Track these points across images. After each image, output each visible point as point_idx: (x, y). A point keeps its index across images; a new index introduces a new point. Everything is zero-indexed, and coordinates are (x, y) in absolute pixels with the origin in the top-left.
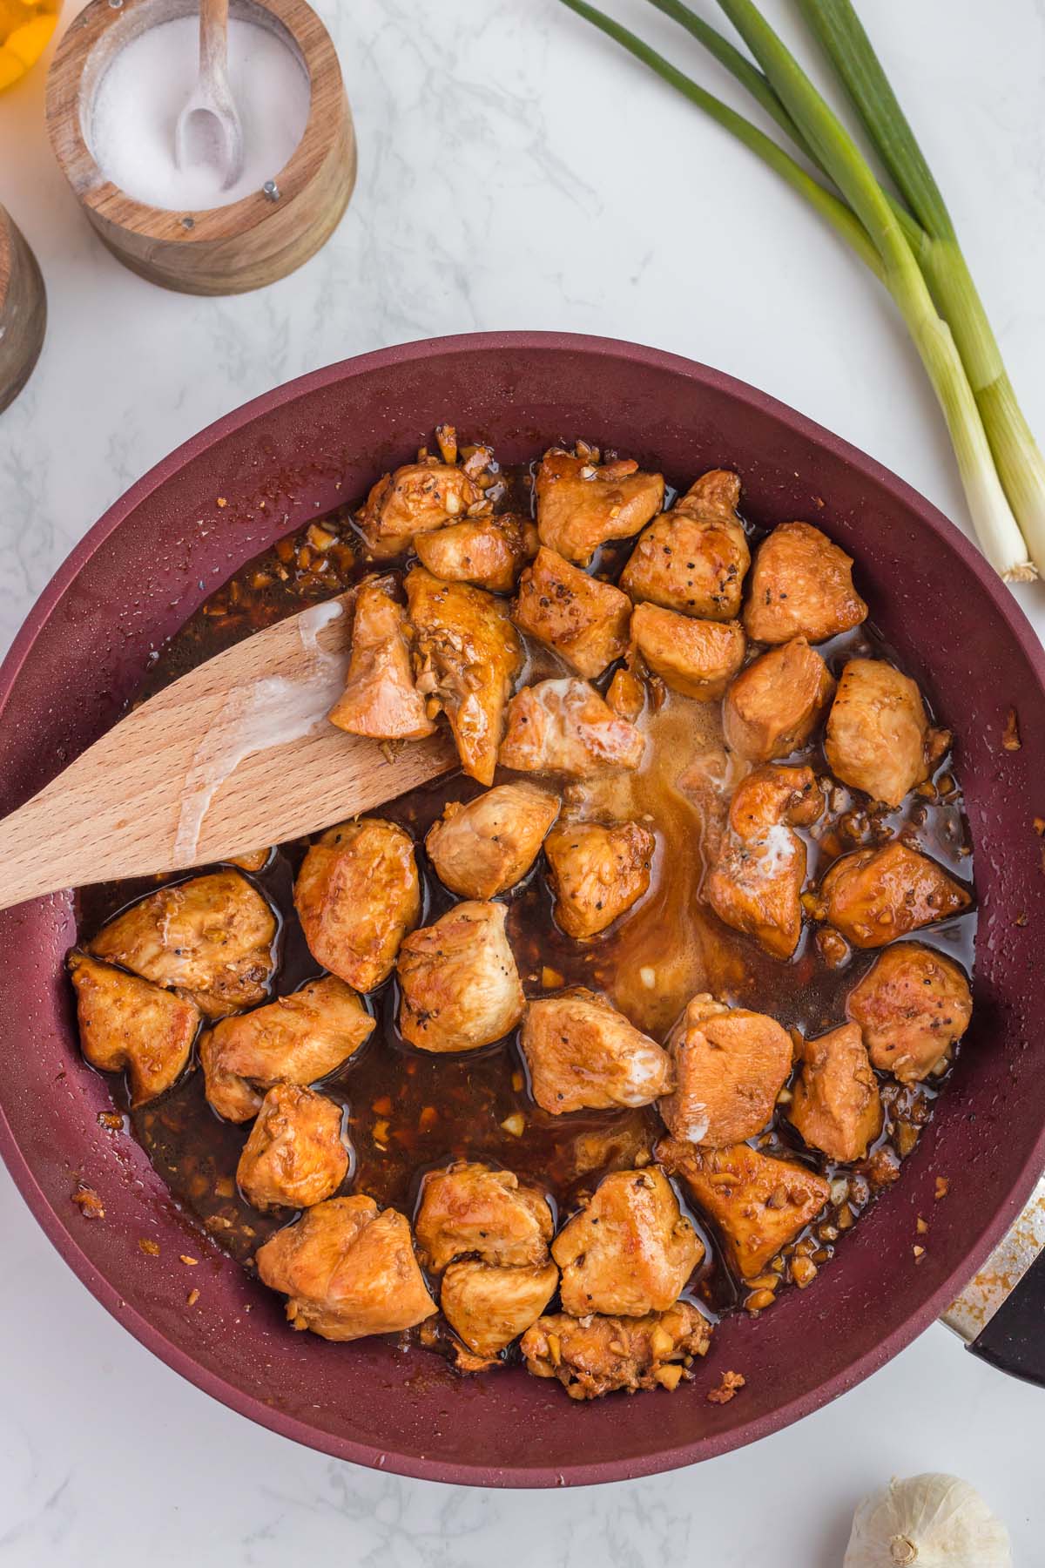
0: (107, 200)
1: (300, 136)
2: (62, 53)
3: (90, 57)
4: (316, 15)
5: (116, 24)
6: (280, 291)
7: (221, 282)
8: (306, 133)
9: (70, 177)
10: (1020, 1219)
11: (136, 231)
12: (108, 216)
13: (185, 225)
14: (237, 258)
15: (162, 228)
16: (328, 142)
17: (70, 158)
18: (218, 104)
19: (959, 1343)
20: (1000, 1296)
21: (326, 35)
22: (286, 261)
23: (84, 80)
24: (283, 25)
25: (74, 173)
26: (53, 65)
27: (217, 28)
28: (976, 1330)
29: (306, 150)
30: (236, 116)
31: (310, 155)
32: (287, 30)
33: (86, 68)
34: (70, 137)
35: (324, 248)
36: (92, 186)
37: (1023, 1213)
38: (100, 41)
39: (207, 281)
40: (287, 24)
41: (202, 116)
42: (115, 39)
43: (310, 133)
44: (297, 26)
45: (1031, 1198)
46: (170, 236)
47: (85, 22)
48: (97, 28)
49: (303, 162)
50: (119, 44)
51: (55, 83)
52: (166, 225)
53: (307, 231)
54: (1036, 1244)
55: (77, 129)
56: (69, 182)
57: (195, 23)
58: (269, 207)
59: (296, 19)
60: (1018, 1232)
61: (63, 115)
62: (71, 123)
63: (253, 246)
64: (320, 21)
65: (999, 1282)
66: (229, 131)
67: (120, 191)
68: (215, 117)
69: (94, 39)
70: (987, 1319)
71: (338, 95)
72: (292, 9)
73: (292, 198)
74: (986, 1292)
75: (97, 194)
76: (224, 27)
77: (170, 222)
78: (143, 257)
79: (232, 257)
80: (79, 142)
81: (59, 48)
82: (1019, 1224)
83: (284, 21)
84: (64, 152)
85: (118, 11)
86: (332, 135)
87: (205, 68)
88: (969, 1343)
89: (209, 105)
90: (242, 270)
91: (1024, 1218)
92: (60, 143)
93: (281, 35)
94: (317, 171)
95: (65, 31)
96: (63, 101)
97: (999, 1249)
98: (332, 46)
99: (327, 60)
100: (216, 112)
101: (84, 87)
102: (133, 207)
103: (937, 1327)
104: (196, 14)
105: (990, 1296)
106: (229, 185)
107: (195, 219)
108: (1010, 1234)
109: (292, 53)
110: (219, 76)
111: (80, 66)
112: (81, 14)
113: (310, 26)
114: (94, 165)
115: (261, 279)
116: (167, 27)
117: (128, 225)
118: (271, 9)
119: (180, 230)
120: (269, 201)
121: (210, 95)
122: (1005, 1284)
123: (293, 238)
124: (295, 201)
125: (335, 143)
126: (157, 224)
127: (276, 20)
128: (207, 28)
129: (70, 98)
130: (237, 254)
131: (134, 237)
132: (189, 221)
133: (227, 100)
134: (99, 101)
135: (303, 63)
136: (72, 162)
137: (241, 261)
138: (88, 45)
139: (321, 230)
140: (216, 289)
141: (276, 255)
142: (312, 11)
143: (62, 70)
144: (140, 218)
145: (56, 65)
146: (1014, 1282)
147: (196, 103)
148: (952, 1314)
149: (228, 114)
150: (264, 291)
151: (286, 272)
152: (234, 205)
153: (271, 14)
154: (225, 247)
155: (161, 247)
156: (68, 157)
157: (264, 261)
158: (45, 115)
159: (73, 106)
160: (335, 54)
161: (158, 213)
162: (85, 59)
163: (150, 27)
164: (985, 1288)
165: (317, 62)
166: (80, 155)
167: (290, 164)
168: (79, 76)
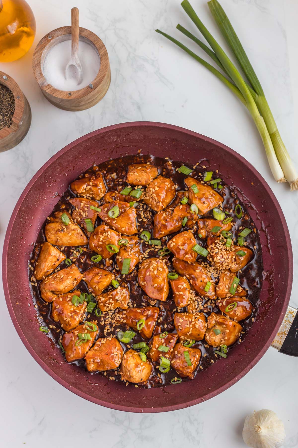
0: (49, 88)
1: (98, 72)
2: (37, 50)
3: (43, 52)
4: (101, 41)
5: (50, 43)
6: (92, 109)
7: (78, 109)
8: (99, 71)
9: (39, 83)
11: (56, 96)
12: (49, 93)
13: (69, 95)
15: (63, 95)
16: (105, 73)
17: (39, 77)
18: (76, 63)
21: (104, 45)
22: (94, 103)
23: (42, 57)
24: (93, 43)
25: (40, 82)
26: (34, 54)
27: (76, 44)
29: (99, 75)
30: (81, 66)
31: (101, 76)
32: (94, 44)
33: (42, 55)
34: (39, 72)
35: (103, 99)
36: (44, 85)
38: (46, 48)
39: (73, 108)
40: (94, 43)
41: (72, 66)
42: (50, 47)
43: (101, 71)
44: (97, 43)
46: (65, 98)
47: (42, 42)
48: (45, 44)
49: (99, 78)
50: (50, 48)
51: (35, 58)
52: (64, 95)
53: (99, 95)
55: (40, 70)
56: (38, 84)
57: (70, 42)
58: (90, 90)
59: (96, 42)
61: (37, 67)
62: (39, 69)
63: (87, 99)
64: (102, 42)
66: (79, 70)
67: (52, 86)
68: (76, 67)
69: (44, 47)
71: (107, 61)
72: (95, 39)
73: (96, 88)
75: (46, 87)
76: (78, 44)
77: (65, 94)
78: (57, 102)
79: (80, 102)
80: (41, 74)
81: (35, 49)
83: (93, 42)
84: (37, 76)
85: (51, 40)
86: (106, 71)
87: (73, 54)
89: (74, 64)
90: (83, 105)
92: (36, 74)
93: (92, 46)
94: (102, 81)
95: (37, 45)
96: (37, 63)
98: (106, 48)
99: (105, 52)
100: (76, 65)
101: (42, 60)
102: (55, 90)
104: (70, 40)
106: (79, 84)
107: (72, 93)
109: (95, 50)
110: (76, 56)
111: (41, 54)
112: (41, 41)
113: (100, 43)
114: (45, 79)
115: (87, 107)
116: (62, 43)
117: (54, 95)
118: (90, 39)
119: (68, 96)
120: (90, 89)
121: (74, 61)
123: (96, 97)
124: (97, 89)
125: (107, 73)
126: (62, 95)
127: (91, 42)
128: (73, 44)
129: (38, 62)
130: (82, 102)
131: (55, 98)
132: (70, 94)
133: (79, 62)
134: (45, 63)
135: (98, 53)
136: (39, 79)
137: (83, 103)
138: (43, 49)
139: (103, 94)
140: (75, 110)
141: (91, 101)
142: (100, 40)
143: (36, 55)
144: (57, 93)
145: (35, 54)
147: (71, 63)
149: (79, 66)
150: (88, 110)
151: (94, 105)
152: (82, 90)
153: (89, 40)
154: (79, 100)
155: (62, 100)
156: (38, 78)
157: (88, 103)
158: (32, 66)
159: (39, 64)
160: (107, 51)
161: (62, 92)
162: (42, 52)
163: (58, 43)
165: (102, 52)
166: (41, 77)
167: (95, 79)
168: (41, 57)
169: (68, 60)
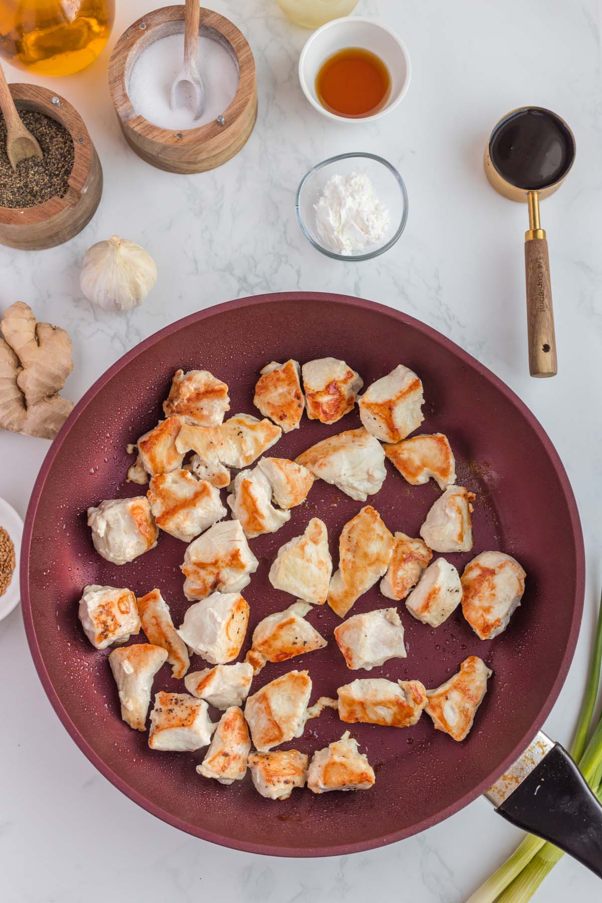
0: (139, 124)
2: (116, 51)
3: (130, 53)
4: (242, 34)
5: (143, 37)
6: (218, 172)
7: (193, 167)
8: (237, 92)
9: (119, 113)
10: (526, 750)
11: (154, 139)
12: (139, 132)
13: (178, 137)
14: (201, 154)
15: (166, 138)
16: (248, 97)
17: (121, 103)
18: (193, 78)
19: (492, 807)
20: (514, 786)
21: (247, 44)
22: (223, 157)
23: (127, 65)
24: (225, 38)
25: (122, 111)
26: (111, 57)
27: (193, 40)
28: (501, 802)
29: (237, 100)
30: (201, 82)
31: (240, 103)
32: (228, 41)
33: (128, 59)
34: (121, 93)
35: (241, 151)
36: (130, 118)
37: (529, 748)
38: (135, 46)
39: (184, 166)
40: (228, 39)
41: (185, 83)
42: (141, 46)
43: (240, 92)
44: (233, 39)
45: (534, 741)
46: (171, 142)
47: (128, 36)
48: (133, 39)
49: (236, 107)
50: (143, 48)
51: (113, 66)
52: (169, 137)
53: (235, 141)
54: (533, 763)
55: (124, 89)
56: (118, 116)
57: (181, 38)
58: (219, 128)
59: (232, 36)
60: (526, 757)
61: (117, 82)
62: (121, 86)
63: (211, 147)
64: (243, 37)
65: (514, 780)
66: (198, 90)
67: (145, 120)
68: (192, 85)
69: (132, 45)
70: (506, 797)
71: (253, 74)
72: (230, 31)
73: (231, 124)
74: (507, 783)
75: (134, 121)
76: (196, 39)
77: (170, 135)
78: (154, 153)
79: (198, 154)
80: (125, 96)
81: (115, 48)
82: (526, 753)
83: (226, 36)
84: (117, 100)
85: (144, 30)
86: (250, 94)
87: (186, 59)
88: (496, 808)
89: (189, 78)
90: (202, 161)
91: (529, 750)
92: (116, 96)
93: (224, 45)
94: (243, 110)
95: (118, 40)
96: (117, 75)
97: (515, 764)
98: (250, 49)
99: (247, 56)
100: (193, 82)
101: (127, 69)
102: (152, 128)
103: (482, 798)
104: (182, 33)
105: (509, 786)
106: (197, 118)
107: (183, 134)
108: (522, 757)
109: (228, 52)
110: (193, 62)
111: (125, 58)
112: (125, 32)
113: (239, 39)
114: (131, 107)
115: (211, 165)
116: (166, 39)
117: (150, 137)
118: (219, 30)
119: (175, 139)
120: (219, 126)
121: (189, 74)
122: (517, 781)
124: (232, 126)
125: (251, 97)
126: (164, 137)
127: (222, 37)
128: (188, 40)
129: (120, 73)
130: (201, 152)
131: (152, 143)
132: (180, 135)
133: (197, 76)
134: (133, 75)
135: (235, 58)
136: (121, 105)
137: (203, 156)
138: (129, 47)
139: (241, 142)
140: (188, 171)
141: (219, 153)
142: (240, 32)
143: (116, 60)
144: (155, 133)
145: (113, 57)
146: (521, 780)
147: (181, 77)
148: (490, 793)
149: (198, 83)
151: (223, 163)
152: (203, 127)
153: (220, 33)
154: (196, 148)
155: (165, 148)
156: (119, 103)
157: (214, 156)
158: (108, 81)
159: (122, 78)
160: (252, 53)
161: (164, 131)
162: (127, 54)
163: (158, 39)
164: (507, 782)
165: (243, 57)
166: (125, 102)
167: (229, 108)
168: (125, 63)
169: (176, 73)
